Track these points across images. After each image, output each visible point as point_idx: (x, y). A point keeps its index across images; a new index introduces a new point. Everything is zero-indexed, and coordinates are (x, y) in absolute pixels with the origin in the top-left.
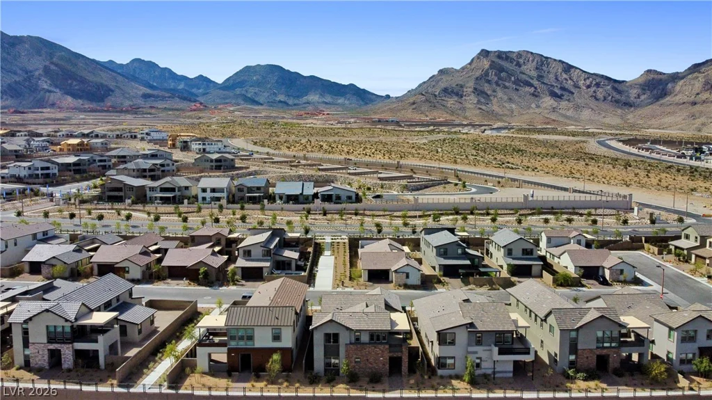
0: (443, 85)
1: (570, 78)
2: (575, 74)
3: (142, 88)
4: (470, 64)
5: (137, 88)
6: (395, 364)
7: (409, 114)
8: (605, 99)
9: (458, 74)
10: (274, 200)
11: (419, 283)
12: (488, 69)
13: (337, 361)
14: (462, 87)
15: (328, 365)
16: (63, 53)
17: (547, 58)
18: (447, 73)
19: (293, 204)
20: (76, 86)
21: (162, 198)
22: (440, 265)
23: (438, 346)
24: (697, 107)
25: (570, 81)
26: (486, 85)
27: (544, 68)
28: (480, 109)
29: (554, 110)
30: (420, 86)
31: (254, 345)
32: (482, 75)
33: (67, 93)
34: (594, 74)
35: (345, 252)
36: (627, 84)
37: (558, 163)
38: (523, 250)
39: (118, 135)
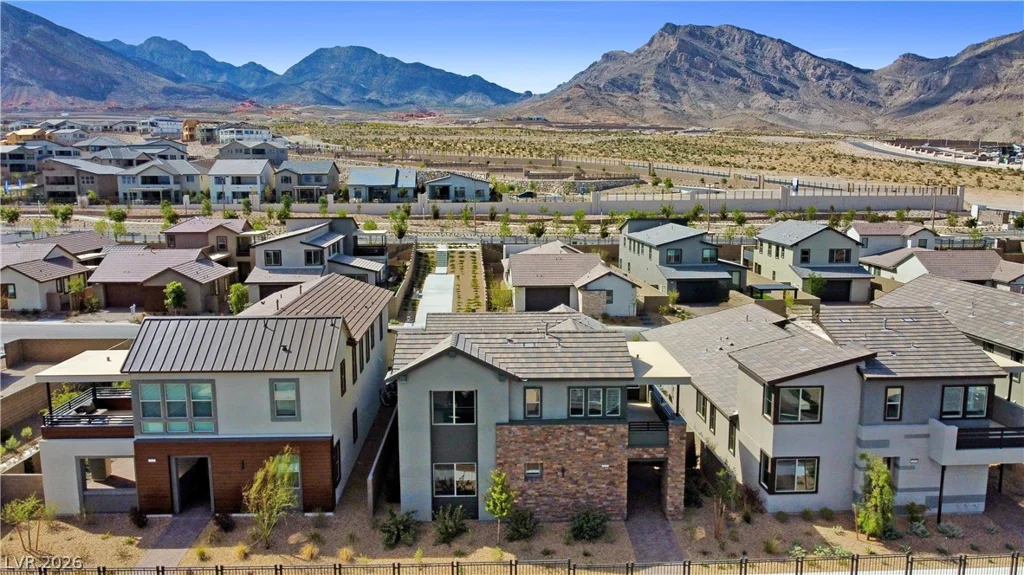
0: (608, 76)
1: (793, 66)
2: (800, 59)
3: (162, 79)
4: (649, 44)
5: (155, 80)
6: (645, 483)
7: (560, 115)
8: (843, 95)
9: (631, 60)
10: (346, 198)
11: (633, 312)
12: (675, 52)
13: (470, 476)
14: (637, 77)
15: (443, 487)
16: (41, 27)
17: (760, 36)
18: (615, 59)
19: (380, 202)
20: (61, 76)
21: (145, 195)
22: (669, 280)
23: (772, 426)
24: (976, 107)
25: (793, 70)
26: (672, 74)
27: (757, 51)
28: (665, 108)
29: (771, 111)
30: (575, 77)
31: (216, 432)
32: (666, 60)
33: (49, 87)
34: (829, 60)
35: (475, 267)
36: (875, 75)
37: (808, 161)
38: (832, 252)
39: (106, 127)
